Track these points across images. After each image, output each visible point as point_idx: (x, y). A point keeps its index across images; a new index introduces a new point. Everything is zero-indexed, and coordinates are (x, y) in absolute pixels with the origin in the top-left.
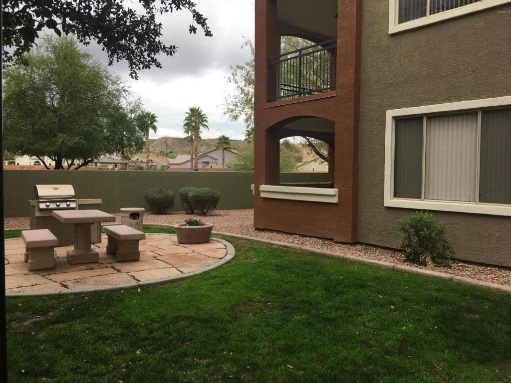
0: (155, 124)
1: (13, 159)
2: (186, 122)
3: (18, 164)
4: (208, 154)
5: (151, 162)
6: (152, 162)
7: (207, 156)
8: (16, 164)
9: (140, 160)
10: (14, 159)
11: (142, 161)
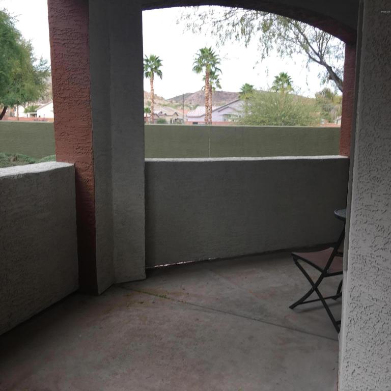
0: (160, 68)
1: (33, 111)
2: (196, 64)
3: (40, 116)
4: (230, 106)
5: (176, 115)
6: (178, 115)
7: (228, 107)
8: (38, 117)
9: (164, 113)
10: (36, 111)
11: (166, 114)
